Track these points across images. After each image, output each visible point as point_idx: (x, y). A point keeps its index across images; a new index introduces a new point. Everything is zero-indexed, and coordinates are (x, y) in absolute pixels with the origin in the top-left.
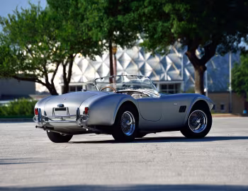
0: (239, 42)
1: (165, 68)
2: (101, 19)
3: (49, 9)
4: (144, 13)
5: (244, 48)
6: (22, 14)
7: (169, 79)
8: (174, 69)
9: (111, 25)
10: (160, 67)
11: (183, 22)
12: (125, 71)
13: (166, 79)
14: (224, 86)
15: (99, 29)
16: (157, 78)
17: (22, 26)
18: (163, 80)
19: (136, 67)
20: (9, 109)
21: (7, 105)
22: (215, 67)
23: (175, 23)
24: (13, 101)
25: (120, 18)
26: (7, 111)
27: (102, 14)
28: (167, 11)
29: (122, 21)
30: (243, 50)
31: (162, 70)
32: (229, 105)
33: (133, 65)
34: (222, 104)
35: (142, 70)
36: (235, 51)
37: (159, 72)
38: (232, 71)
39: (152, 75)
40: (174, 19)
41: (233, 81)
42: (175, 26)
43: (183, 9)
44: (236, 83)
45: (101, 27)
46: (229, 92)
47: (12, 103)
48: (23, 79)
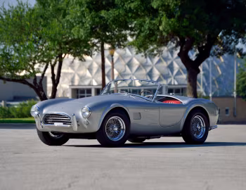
0: (237, 43)
1: (172, 73)
2: (83, 14)
3: (37, 7)
4: (130, 8)
5: (242, 49)
6: (9, 11)
7: (176, 83)
8: (181, 74)
9: (94, 21)
10: (167, 71)
11: (172, 20)
12: (133, 75)
13: (173, 83)
14: (229, 91)
15: (81, 24)
16: (164, 82)
17: (8, 24)
18: (170, 84)
19: (144, 72)
20: (17, 110)
21: (16, 107)
22: (220, 72)
23: (164, 20)
24: (22, 103)
25: (103, 13)
26: (16, 112)
27: (84, 9)
28: (155, 7)
29: (106, 16)
30: (240, 51)
31: (169, 74)
32: (234, 109)
33: (141, 69)
34: (227, 108)
35: (150, 74)
36: (232, 52)
37: (166, 77)
38: (237, 77)
39: (159, 80)
40: (162, 15)
41: (238, 86)
42: (163, 23)
43: (173, 5)
44: (240, 88)
45: (83, 23)
46: (233, 97)
47: (21, 105)
48: (8, 80)
